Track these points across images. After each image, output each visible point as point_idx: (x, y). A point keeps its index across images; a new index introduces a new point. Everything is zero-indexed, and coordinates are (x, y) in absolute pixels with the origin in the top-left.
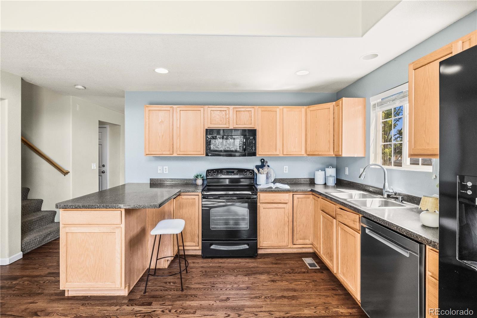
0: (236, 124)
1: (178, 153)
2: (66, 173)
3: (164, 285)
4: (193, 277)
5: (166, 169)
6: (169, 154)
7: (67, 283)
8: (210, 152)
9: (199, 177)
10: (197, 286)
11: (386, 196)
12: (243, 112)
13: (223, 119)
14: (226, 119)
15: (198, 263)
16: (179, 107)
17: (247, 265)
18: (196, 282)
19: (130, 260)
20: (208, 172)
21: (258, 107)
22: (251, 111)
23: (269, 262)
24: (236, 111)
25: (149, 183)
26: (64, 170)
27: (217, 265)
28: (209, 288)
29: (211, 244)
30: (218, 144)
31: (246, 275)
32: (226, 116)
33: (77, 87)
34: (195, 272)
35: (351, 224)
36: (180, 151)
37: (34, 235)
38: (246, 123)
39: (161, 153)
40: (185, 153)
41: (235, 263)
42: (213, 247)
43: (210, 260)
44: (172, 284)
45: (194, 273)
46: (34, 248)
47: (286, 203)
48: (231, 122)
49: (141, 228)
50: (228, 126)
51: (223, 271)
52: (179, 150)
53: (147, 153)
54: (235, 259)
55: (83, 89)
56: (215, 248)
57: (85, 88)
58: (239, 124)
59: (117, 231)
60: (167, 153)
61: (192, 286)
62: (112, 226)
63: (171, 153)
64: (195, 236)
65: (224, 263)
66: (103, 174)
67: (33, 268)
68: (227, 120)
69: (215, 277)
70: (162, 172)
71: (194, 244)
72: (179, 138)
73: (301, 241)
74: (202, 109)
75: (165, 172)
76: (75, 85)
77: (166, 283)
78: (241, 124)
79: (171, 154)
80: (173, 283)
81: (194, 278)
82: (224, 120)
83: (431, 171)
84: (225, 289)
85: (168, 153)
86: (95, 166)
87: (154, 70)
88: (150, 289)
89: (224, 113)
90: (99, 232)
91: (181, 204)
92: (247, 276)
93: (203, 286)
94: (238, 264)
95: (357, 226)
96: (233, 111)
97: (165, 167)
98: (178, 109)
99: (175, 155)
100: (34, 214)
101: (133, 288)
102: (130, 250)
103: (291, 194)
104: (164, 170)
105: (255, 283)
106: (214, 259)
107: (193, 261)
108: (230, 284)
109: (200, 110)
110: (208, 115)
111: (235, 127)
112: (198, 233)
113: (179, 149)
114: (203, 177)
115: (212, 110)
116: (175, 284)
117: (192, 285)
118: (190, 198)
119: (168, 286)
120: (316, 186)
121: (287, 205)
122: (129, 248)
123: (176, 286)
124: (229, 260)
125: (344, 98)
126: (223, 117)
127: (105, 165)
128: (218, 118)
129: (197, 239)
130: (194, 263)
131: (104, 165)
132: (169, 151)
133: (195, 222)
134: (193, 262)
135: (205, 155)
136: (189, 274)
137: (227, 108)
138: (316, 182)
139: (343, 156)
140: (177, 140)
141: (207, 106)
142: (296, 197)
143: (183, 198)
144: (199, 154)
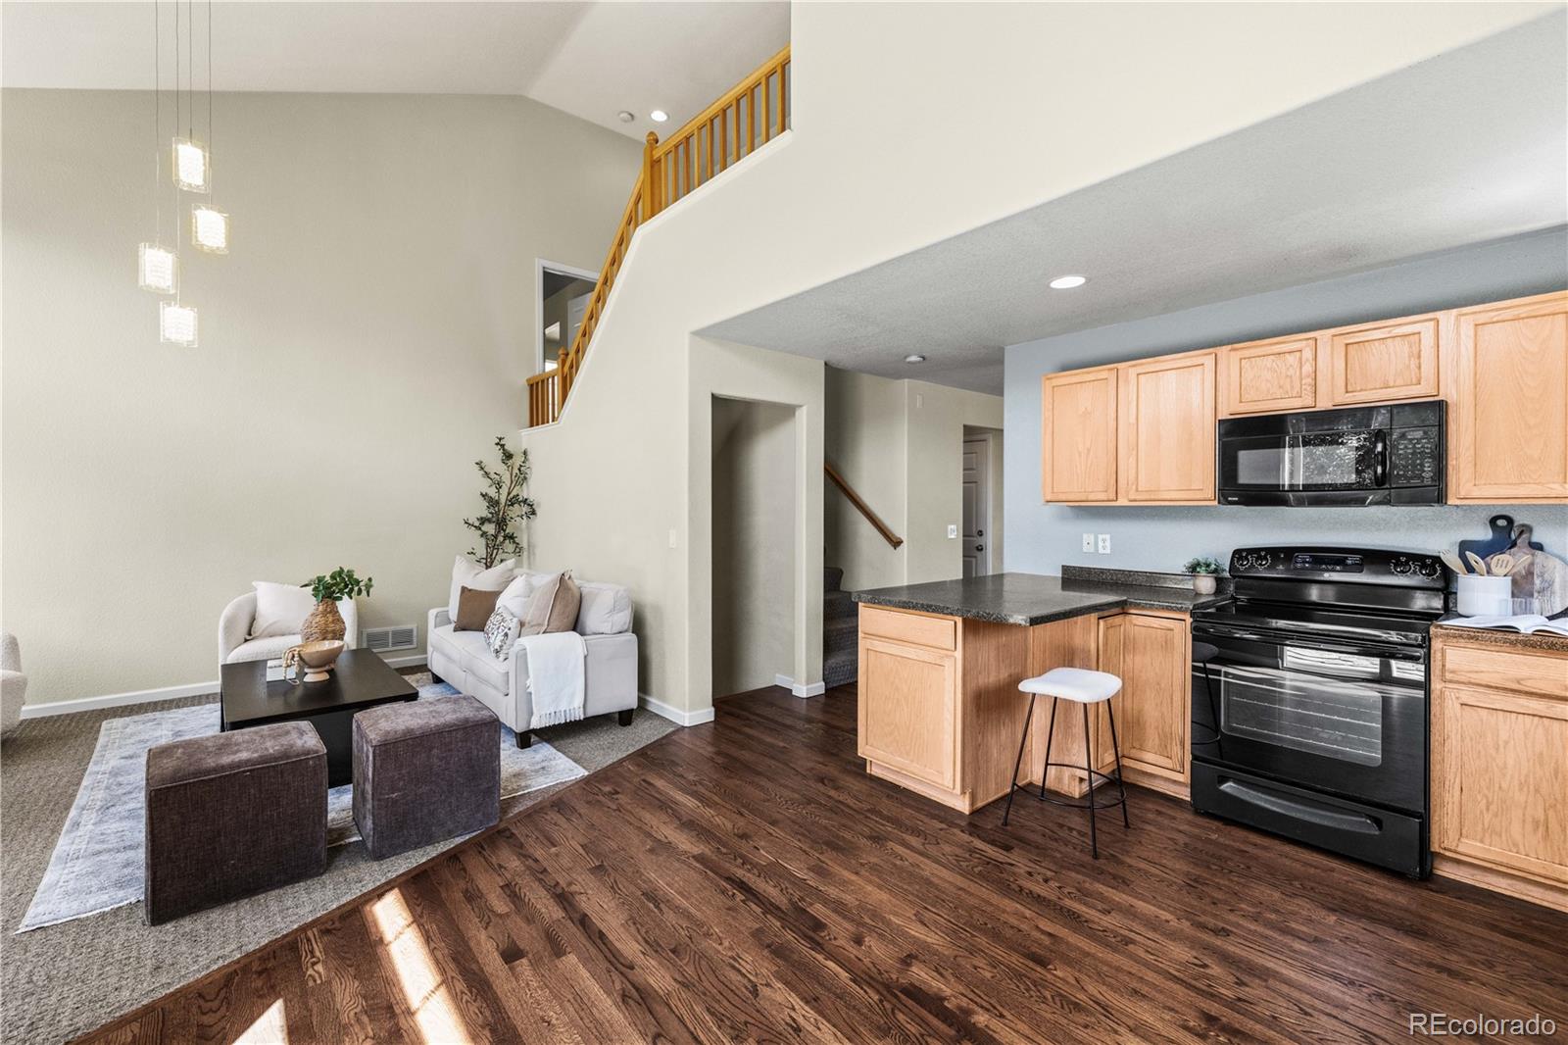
0: (1344, 390)
1: (1133, 498)
2: (896, 543)
3: (1056, 828)
4: (1140, 842)
5: (1104, 541)
6: (1106, 499)
7: (868, 747)
8: (1235, 491)
9: (1202, 571)
10: (1143, 865)
12: (1376, 343)
13: (1288, 380)
14: (1301, 380)
15: (1174, 818)
16: (1134, 366)
17: (1359, 886)
18: (1145, 854)
19: (977, 740)
20: (1239, 554)
21: (1455, 312)
22: (1419, 333)
23: (1472, 916)
24: (1347, 345)
25: (1060, 575)
26: (893, 535)
27: (1237, 845)
28: (1175, 883)
29: (1223, 780)
31: (1336, 911)
32: (1301, 368)
33: (909, 359)
34: (1153, 835)
36: (1137, 490)
37: (844, 658)
38: (1395, 382)
39: (1084, 498)
40: (1153, 497)
41: (1306, 864)
42: (1228, 787)
43: (1215, 824)
44: (1075, 833)
45: (1149, 835)
46: (842, 683)
48: (1322, 388)
49: (1010, 676)
50: (1309, 402)
51: (1249, 867)
52: (1134, 487)
53: (1049, 498)
54: (1314, 855)
55: (919, 362)
56: (1235, 793)
57: (924, 358)
58: (1359, 389)
59: (948, 664)
60: (1099, 495)
61: (1128, 860)
62: (940, 651)
63: (1113, 497)
64: (1171, 739)
65: (1265, 848)
66: (979, 553)
67: (834, 714)
68: (1304, 382)
69: (1209, 868)
70: (1092, 550)
71: (1169, 763)
72: (1134, 452)
74: (1209, 361)
75: (1101, 551)
76: (906, 357)
77: (1061, 826)
78: (1370, 386)
79: (1111, 498)
80: (1079, 832)
81: (1142, 845)
82: (1292, 382)
84: (1229, 908)
85: (1102, 496)
86: (954, 532)
87: (1048, 286)
88: (1018, 822)
89: (1290, 359)
91: (1129, 639)
92: (1337, 913)
93: (1158, 872)
94: (1318, 871)
96: (1332, 346)
97: (1100, 537)
98: (1133, 372)
99: (1122, 502)
100: (848, 620)
101: (984, 807)
102: (978, 716)
104: (1101, 544)
105: (1357, 943)
106: (1233, 828)
107: (1160, 809)
108: (1254, 905)
109: (1203, 364)
110: (1229, 376)
111: (1339, 400)
112: (1180, 732)
113: (1132, 484)
114: (1215, 571)
115: (1245, 359)
116: (1082, 836)
117: (1130, 857)
118: (1155, 626)
119: (1063, 833)
122: (974, 711)
123: (1084, 842)
124: (1288, 849)
126: (1291, 372)
127: (984, 533)
128: (1267, 380)
129: (1176, 750)
130: (1159, 813)
131: (981, 531)
132: (1106, 491)
133: (1172, 699)
134: (1157, 810)
135: (1216, 503)
136: (1133, 831)
137: (1304, 342)
140: (1128, 459)
141: (1229, 347)
143: (1134, 622)
144: (1198, 497)
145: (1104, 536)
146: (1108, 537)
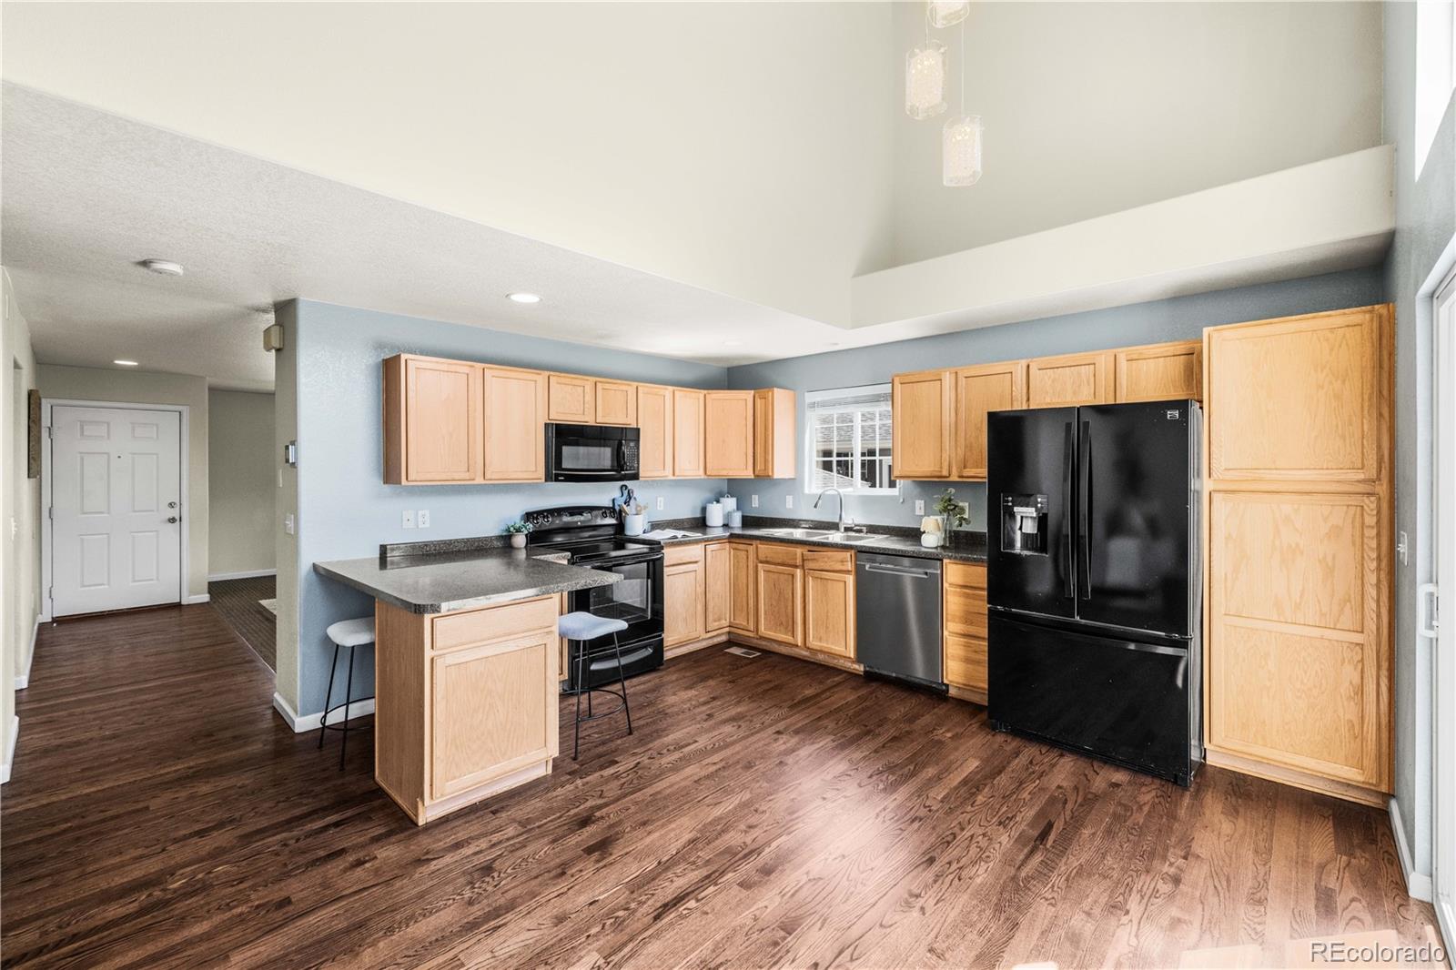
0: (601, 415)
1: (489, 478)
5: (423, 516)
11: (842, 530)
13: (578, 403)
14: (584, 404)
22: (627, 391)
24: (602, 389)
30: (574, 457)
32: (584, 397)
35: (839, 567)
36: (493, 471)
42: (594, 667)
47: (696, 562)
50: (586, 419)
52: (491, 469)
53: (413, 478)
58: (606, 415)
59: (550, 641)
60: (459, 475)
68: (585, 406)
70: (412, 526)
73: (717, 623)
74: (540, 379)
75: (420, 526)
79: (472, 478)
83: (897, 494)
90: (517, 648)
95: (850, 566)
97: (420, 513)
98: (489, 374)
99: (480, 481)
103: (703, 544)
104: (420, 519)
109: (536, 381)
111: (599, 421)
113: (490, 466)
120: (708, 530)
121: (699, 564)
125: (775, 389)
126: (579, 398)
128: (569, 401)
132: (468, 472)
135: (543, 480)
137: (586, 382)
138: (709, 523)
139: (775, 477)
141: (550, 373)
142: (710, 548)
144: (526, 477)
145: (423, 512)
146: (427, 513)
